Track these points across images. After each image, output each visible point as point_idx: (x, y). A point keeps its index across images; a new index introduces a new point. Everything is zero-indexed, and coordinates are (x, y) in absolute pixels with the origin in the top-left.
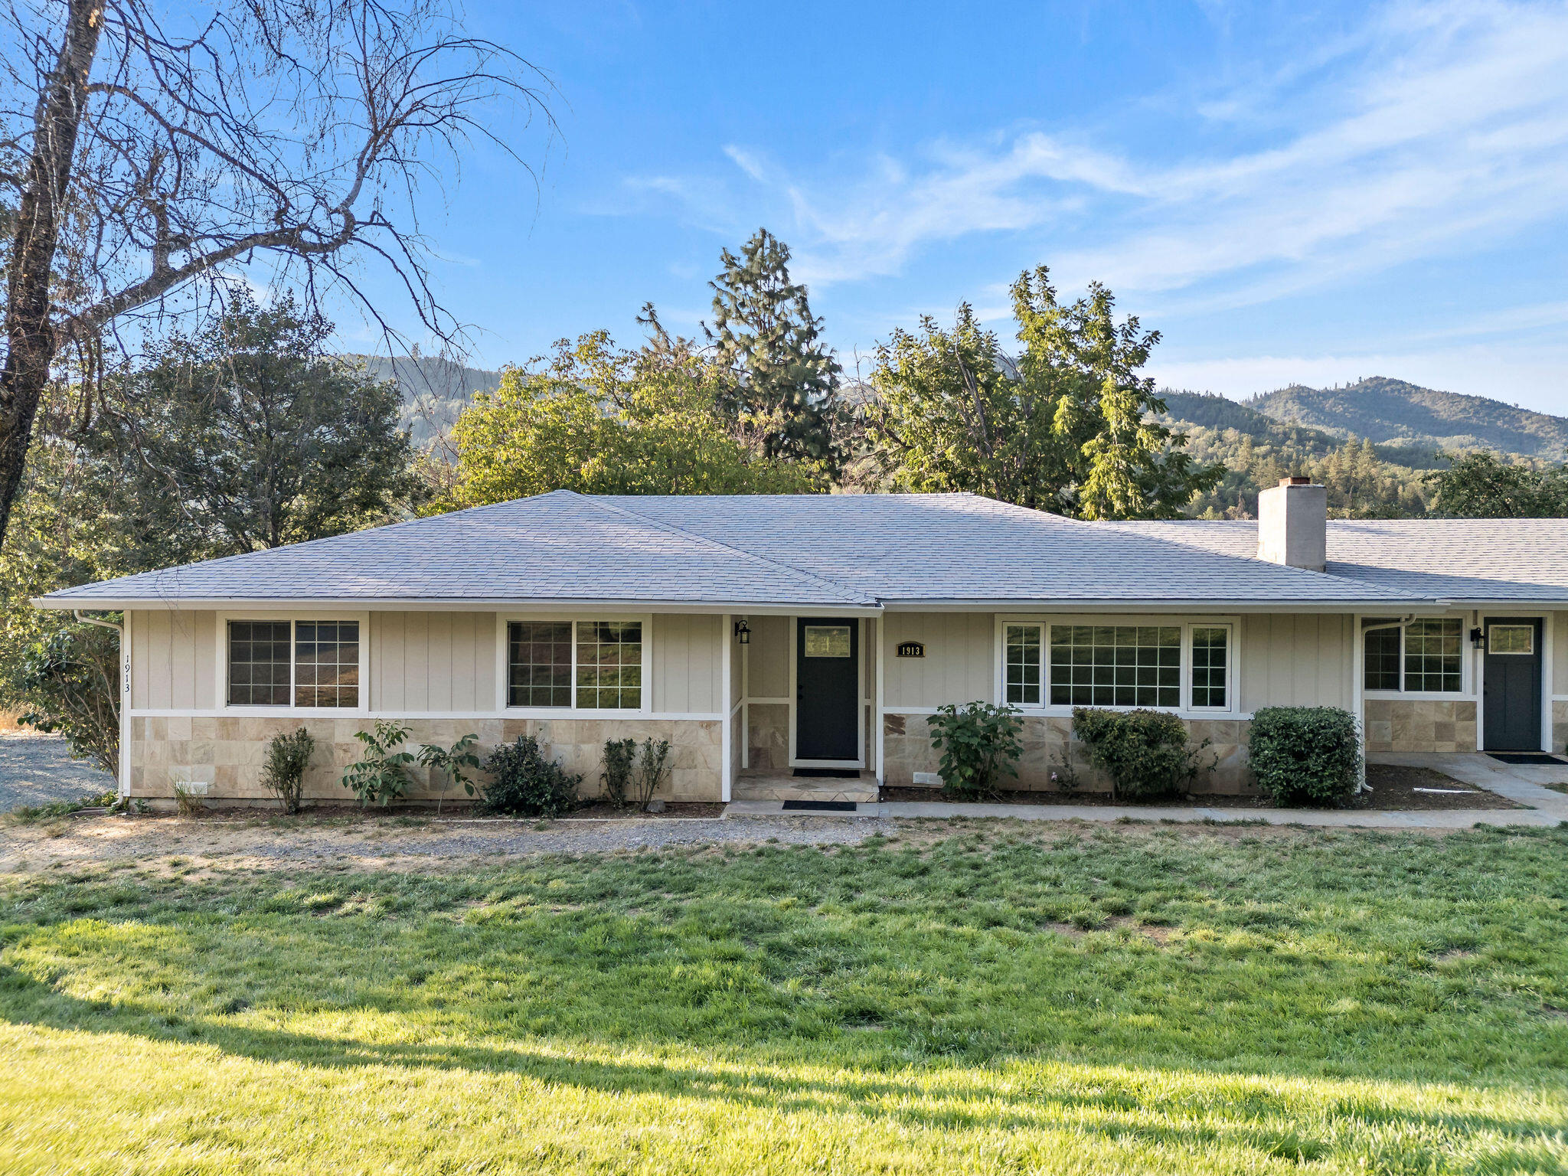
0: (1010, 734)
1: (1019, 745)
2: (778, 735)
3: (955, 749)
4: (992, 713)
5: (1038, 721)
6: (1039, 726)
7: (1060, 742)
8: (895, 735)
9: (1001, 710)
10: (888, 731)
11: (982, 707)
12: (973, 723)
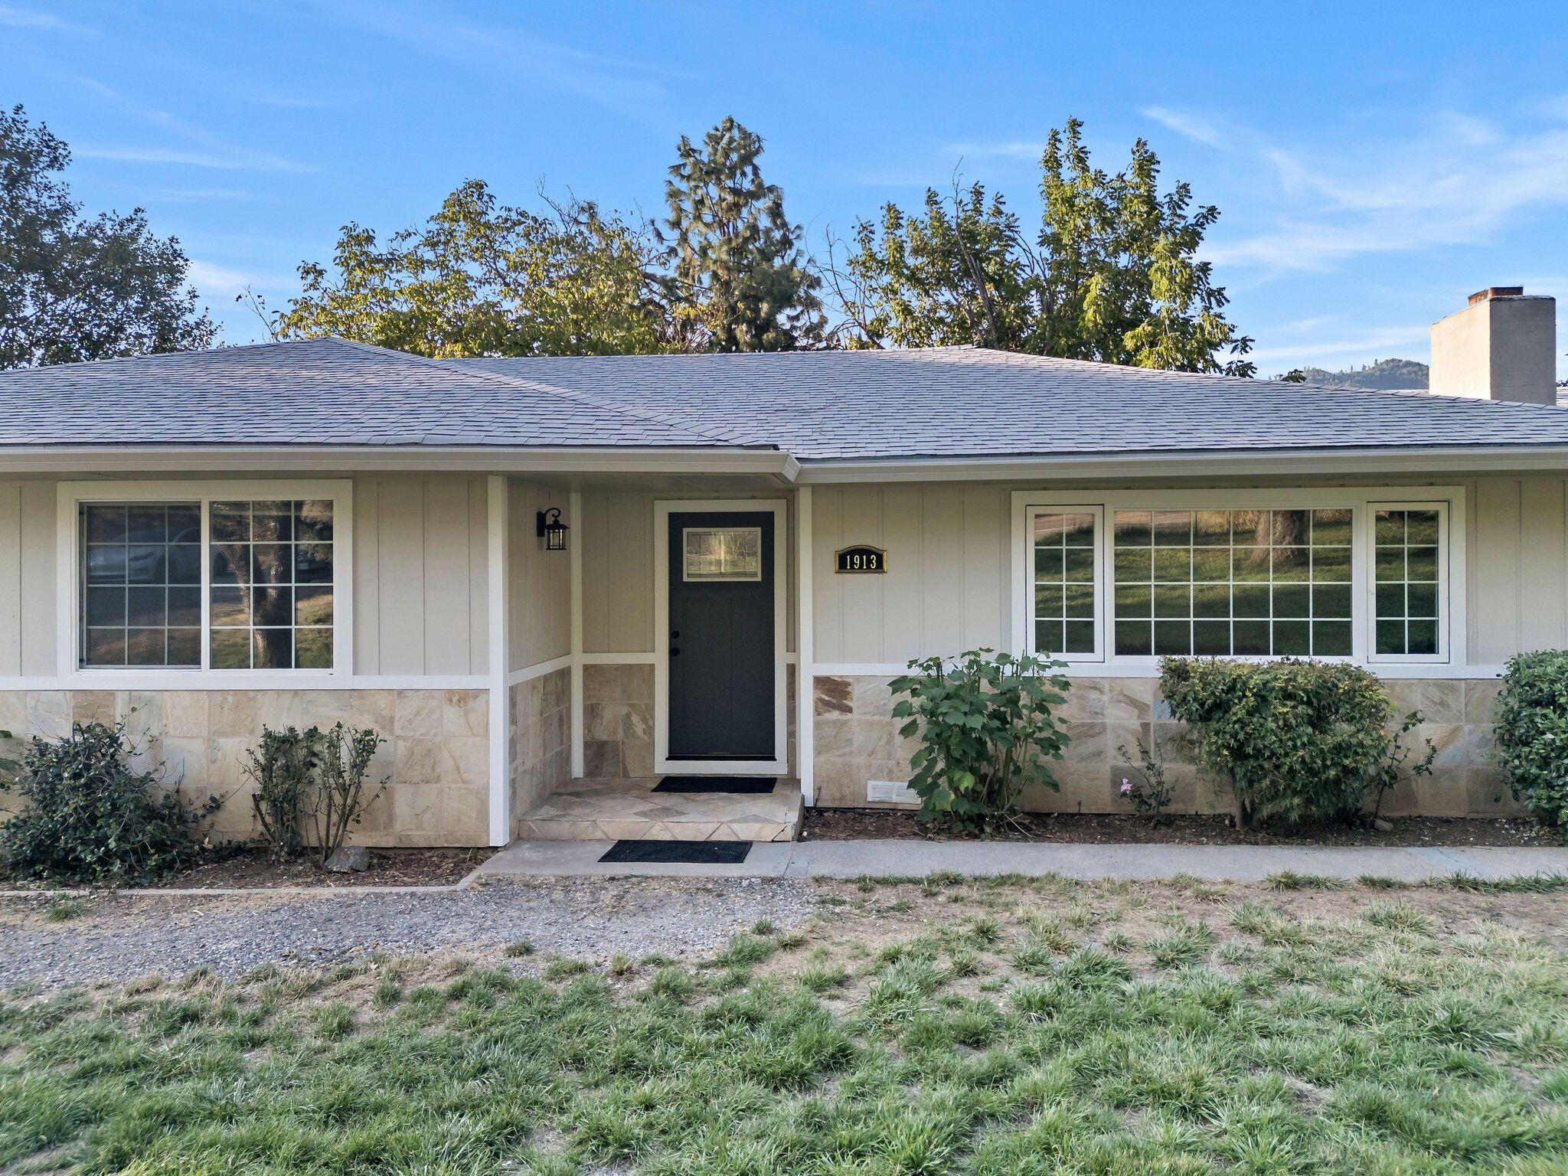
0: (1043, 709)
1: (1062, 728)
2: (635, 719)
3: (940, 738)
4: (1008, 670)
5: (1094, 685)
6: (1094, 695)
7: (1135, 723)
8: (835, 715)
9: (1026, 663)
10: (821, 706)
11: (990, 659)
12: (974, 687)
